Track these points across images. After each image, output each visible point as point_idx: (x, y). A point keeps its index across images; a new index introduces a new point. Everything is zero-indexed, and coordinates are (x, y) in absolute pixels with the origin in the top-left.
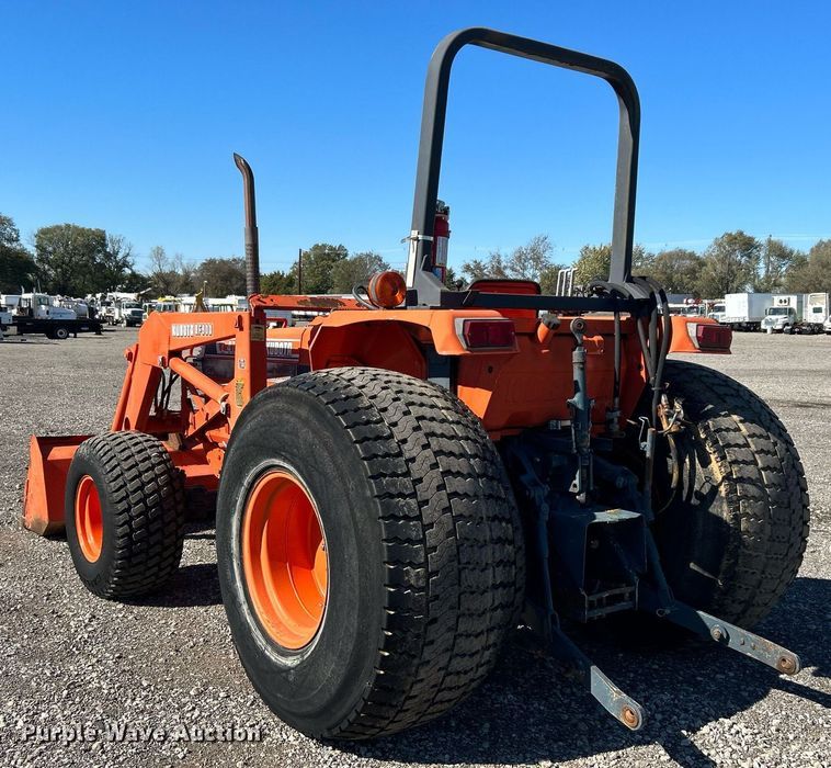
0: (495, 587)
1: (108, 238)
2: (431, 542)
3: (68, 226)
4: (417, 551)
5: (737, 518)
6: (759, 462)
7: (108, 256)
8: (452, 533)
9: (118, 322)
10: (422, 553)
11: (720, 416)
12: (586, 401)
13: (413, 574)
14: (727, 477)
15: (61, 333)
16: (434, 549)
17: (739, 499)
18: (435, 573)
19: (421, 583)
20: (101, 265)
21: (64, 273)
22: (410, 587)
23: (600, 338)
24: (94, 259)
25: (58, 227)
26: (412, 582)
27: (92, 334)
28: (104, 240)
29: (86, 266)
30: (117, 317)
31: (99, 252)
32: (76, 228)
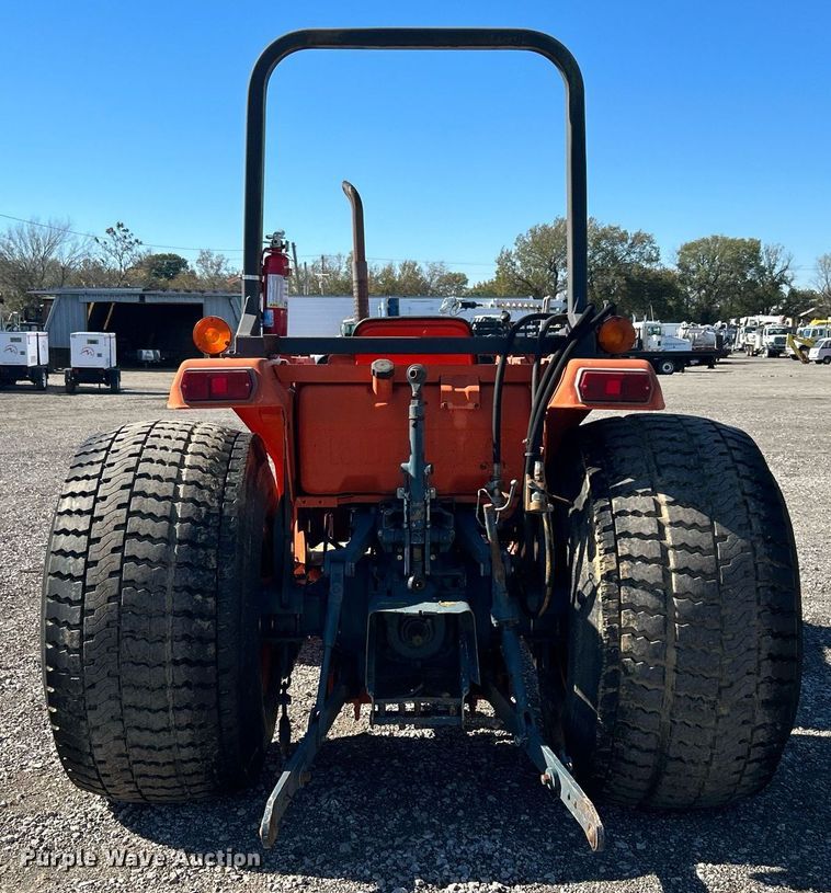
0: (175, 663)
1: (762, 249)
2: (88, 605)
3: (715, 239)
4: (74, 612)
5: (614, 633)
6: (672, 561)
7: (761, 271)
8: (117, 597)
9: (758, 352)
10: (78, 615)
11: (637, 494)
12: (419, 465)
13: (68, 636)
14: (607, 577)
15: (667, 367)
16: (92, 611)
17: (620, 607)
18: (90, 636)
19: (75, 644)
20: (753, 283)
21: (708, 295)
22: (66, 646)
23: (476, 388)
24: (744, 276)
25: (703, 240)
26: (67, 642)
27: (705, 368)
28: (758, 252)
29: (734, 285)
30: (757, 346)
31: (751, 266)
32: (725, 240)
